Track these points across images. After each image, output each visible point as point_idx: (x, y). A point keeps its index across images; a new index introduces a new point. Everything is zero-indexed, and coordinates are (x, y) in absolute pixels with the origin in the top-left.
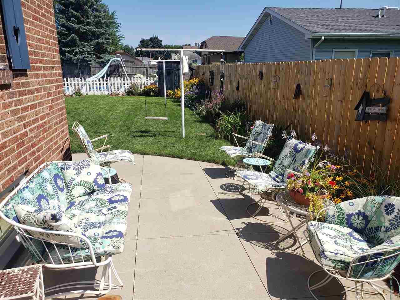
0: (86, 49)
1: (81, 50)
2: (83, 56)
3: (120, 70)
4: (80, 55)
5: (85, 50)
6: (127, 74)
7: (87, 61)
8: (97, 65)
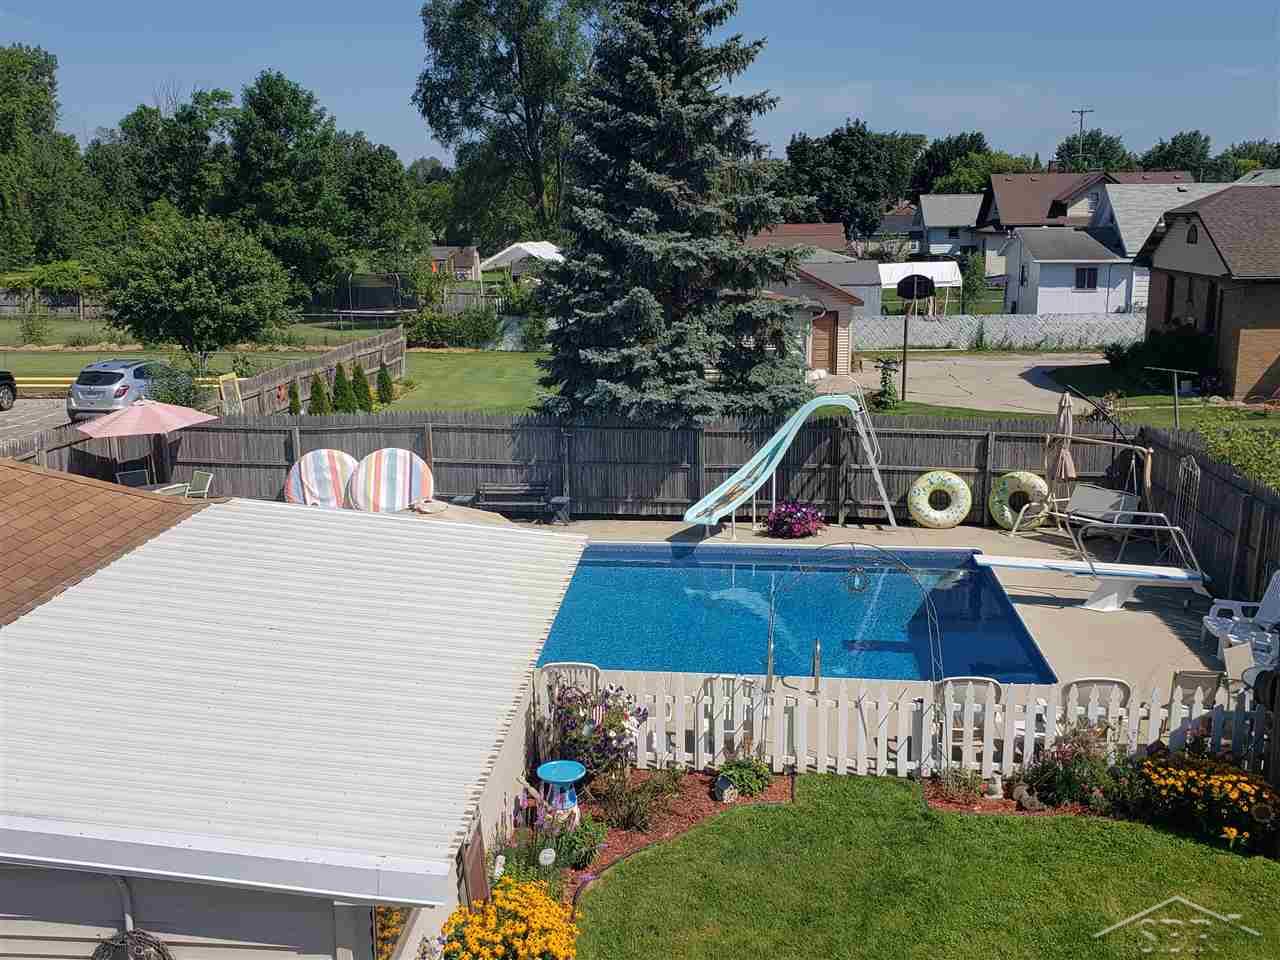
0: (691, 354)
1: (667, 357)
2: (677, 388)
3: (844, 447)
4: (661, 382)
5: (686, 359)
6: (882, 472)
7: (689, 413)
8: (732, 424)
